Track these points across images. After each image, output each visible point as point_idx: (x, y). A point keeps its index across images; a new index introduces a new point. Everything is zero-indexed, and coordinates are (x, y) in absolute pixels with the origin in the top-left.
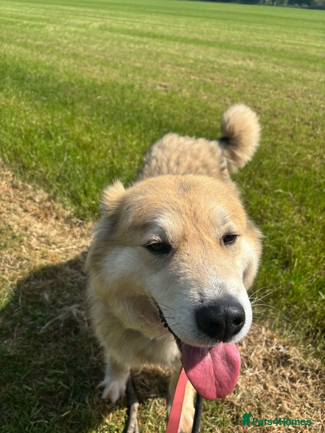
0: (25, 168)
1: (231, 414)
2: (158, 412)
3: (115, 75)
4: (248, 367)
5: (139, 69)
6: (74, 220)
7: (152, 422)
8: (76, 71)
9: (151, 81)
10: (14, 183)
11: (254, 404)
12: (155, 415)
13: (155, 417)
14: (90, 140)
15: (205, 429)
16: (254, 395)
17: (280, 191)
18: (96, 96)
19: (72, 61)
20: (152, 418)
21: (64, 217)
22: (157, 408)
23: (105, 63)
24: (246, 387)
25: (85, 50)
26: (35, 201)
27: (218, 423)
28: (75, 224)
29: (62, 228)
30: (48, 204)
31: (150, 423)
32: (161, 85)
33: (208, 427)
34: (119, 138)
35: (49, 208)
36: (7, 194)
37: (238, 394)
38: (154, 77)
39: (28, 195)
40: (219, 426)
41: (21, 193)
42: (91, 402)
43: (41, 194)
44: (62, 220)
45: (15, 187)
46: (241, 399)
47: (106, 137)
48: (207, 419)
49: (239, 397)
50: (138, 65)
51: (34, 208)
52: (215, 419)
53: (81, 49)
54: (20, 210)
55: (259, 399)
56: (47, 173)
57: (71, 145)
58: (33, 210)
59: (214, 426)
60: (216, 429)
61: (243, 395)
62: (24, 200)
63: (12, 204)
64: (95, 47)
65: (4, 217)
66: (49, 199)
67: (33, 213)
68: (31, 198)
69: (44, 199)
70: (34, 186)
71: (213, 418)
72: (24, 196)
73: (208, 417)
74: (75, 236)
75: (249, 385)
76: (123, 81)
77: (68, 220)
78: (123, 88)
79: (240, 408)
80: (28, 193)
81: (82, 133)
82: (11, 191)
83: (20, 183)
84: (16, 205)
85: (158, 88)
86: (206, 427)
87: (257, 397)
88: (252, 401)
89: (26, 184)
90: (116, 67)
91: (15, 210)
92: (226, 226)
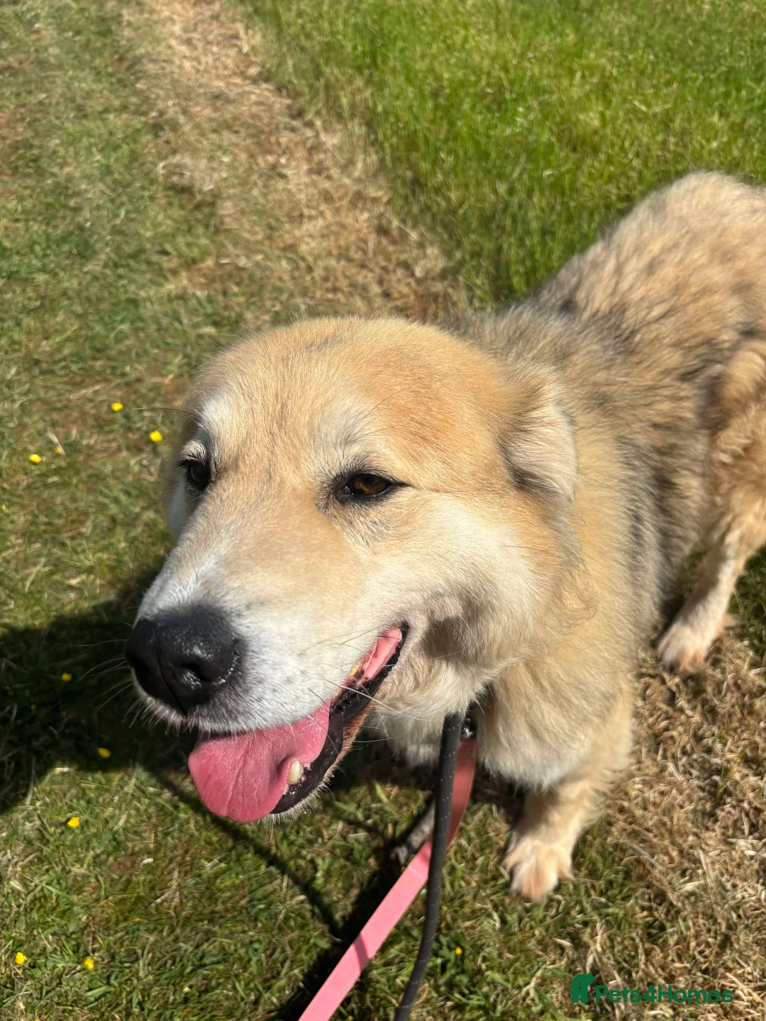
0: (417, 184)
1: (651, 915)
2: (490, 830)
4: (751, 833)
7: (470, 840)
10: (384, 222)
11: (720, 920)
12: (482, 831)
13: (479, 834)
14: (596, 123)
15: (573, 913)
16: (732, 903)
20: (473, 834)
22: (490, 820)
24: (722, 875)
26: (413, 275)
27: (608, 915)
30: (438, 287)
31: (464, 842)
33: (582, 911)
34: (677, 124)
35: (435, 297)
36: (362, 245)
37: (690, 880)
39: (403, 257)
40: (608, 923)
41: (391, 248)
43: (433, 259)
45: (382, 231)
46: (692, 894)
47: (642, 118)
48: (589, 896)
49: (690, 887)
51: (405, 290)
52: (607, 906)
54: (376, 289)
55: (739, 917)
56: (461, 205)
58: (403, 296)
59: (596, 917)
60: (598, 925)
61: (705, 888)
62: (391, 267)
63: (364, 272)
65: (338, 301)
66: (443, 275)
67: (399, 303)
68: (407, 266)
69: (433, 274)
70: (422, 235)
71: (603, 900)
72: (394, 257)
73: (592, 893)
75: (732, 875)
79: (678, 912)
80: (403, 252)
81: (582, 105)
82: (372, 240)
83: (396, 223)
84: (370, 275)
86: (578, 908)
87: (736, 908)
88: (720, 912)
89: (408, 230)
91: (365, 288)
92: (355, 449)
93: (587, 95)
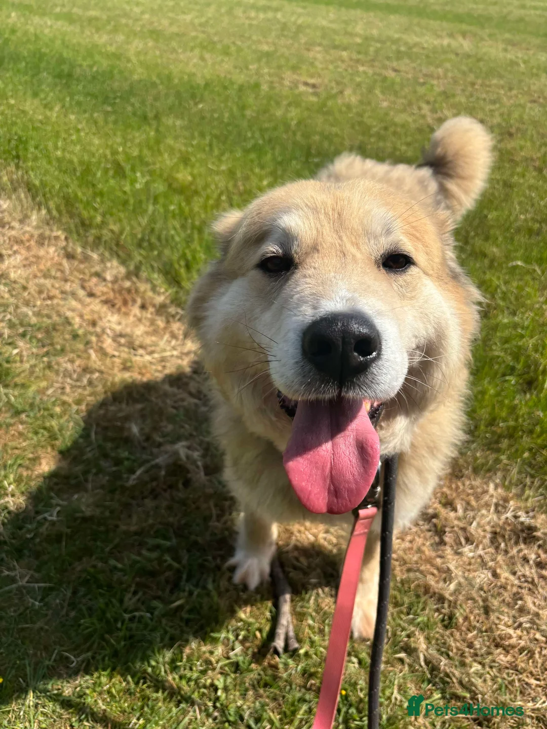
0: (85, 225)
1: (440, 613)
2: (323, 605)
3: (226, 67)
4: (466, 543)
5: (268, 55)
6: (172, 310)
7: (313, 619)
8: (159, 61)
9: (289, 77)
10: (70, 250)
11: (477, 598)
12: (318, 609)
13: (317, 612)
14: (190, 178)
15: (399, 633)
16: (477, 586)
17: (519, 263)
18: (196, 104)
19: (151, 44)
20: (314, 614)
21: (154, 306)
22: (320, 601)
23: (207, 46)
24: (464, 573)
25: (171, 24)
26: (105, 280)
27: (419, 624)
28: (173, 316)
29: (152, 322)
30: (127, 284)
31: (310, 622)
32: (306, 84)
33: (403, 629)
34: (239, 175)
35: (129, 291)
36: (59, 267)
37: (450, 583)
38: (295, 69)
39: (93, 270)
40: (422, 629)
41: (82, 266)
42: (217, 588)
43: (114, 269)
44: (151, 309)
45: (70, 256)
46: (455, 591)
47: (218, 173)
48: (401, 619)
49: (452, 587)
50: (265, 48)
51: (105, 290)
52: (414, 619)
53: (165, 22)
54: (81, 293)
55: (485, 592)
56: (121, 233)
57: (160, 187)
58: (103, 294)
59: (413, 629)
60: (417, 633)
61: (460, 584)
62: (87, 278)
63: (69, 284)
64: (188, 18)
65: (58, 305)
66: (128, 276)
67: (103, 298)
68: (97, 275)
69: (120, 276)
70: (102, 255)
71: (411, 616)
72: (87, 271)
73: (402, 616)
74: (174, 336)
75: (469, 571)
76: (240, 78)
77: (161, 309)
78: (241, 89)
79: (455, 603)
80: (92, 267)
81: (175, 168)
82: (65, 263)
83: (79, 250)
84: (74, 285)
85: (302, 88)
86: (400, 629)
87: (481, 589)
88: (474, 594)
89: (90, 253)
90: (226, 52)
91: (73, 294)
92: (391, 238)
93: (176, 164)
